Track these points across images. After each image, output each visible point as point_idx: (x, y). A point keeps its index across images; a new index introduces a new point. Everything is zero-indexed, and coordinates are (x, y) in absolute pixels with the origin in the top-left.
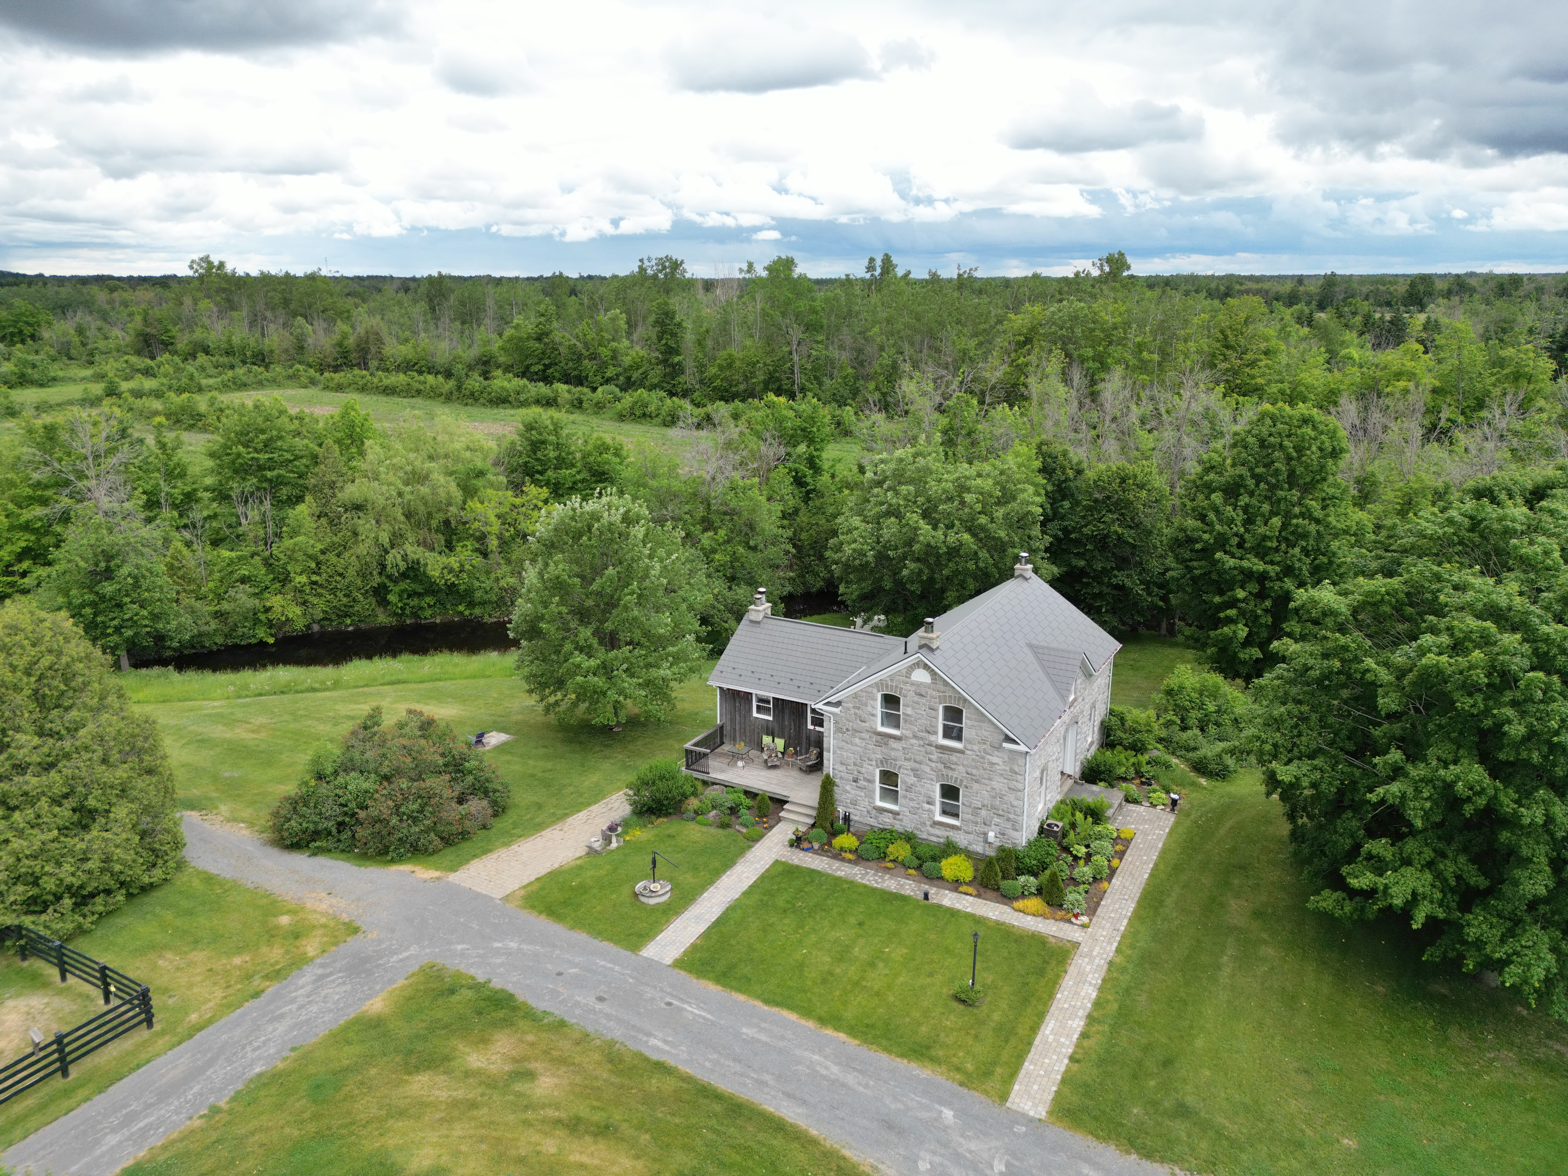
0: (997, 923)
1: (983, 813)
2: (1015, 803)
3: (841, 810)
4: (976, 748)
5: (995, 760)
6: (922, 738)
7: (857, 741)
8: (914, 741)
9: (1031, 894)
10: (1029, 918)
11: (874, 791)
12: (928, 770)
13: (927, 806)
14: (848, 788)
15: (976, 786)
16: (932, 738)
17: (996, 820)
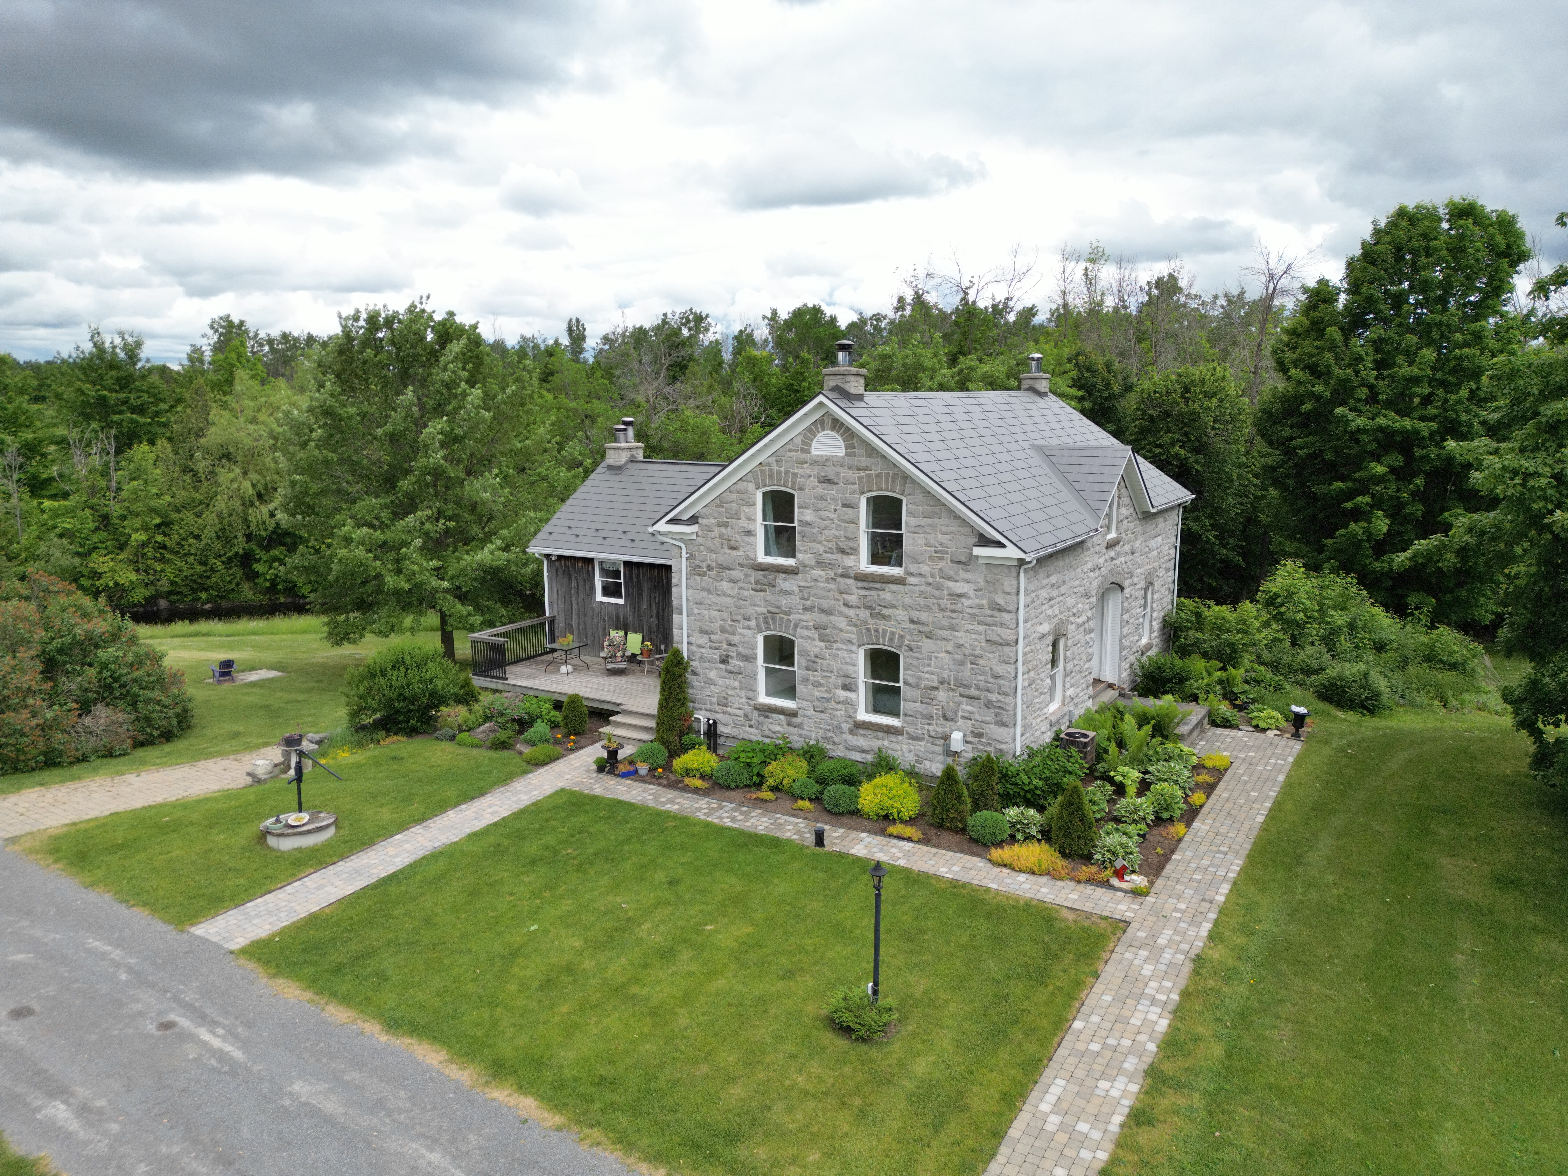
0: (954, 884)
1: (942, 695)
2: (1000, 669)
3: (702, 717)
4: (925, 569)
5: (960, 587)
6: (830, 566)
7: (725, 585)
8: (817, 573)
9: (1028, 838)
10: (1022, 877)
11: (754, 677)
12: (842, 623)
13: (842, 694)
14: (713, 675)
15: (927, 645)
16: (849, 561)
17: (966, 707)
